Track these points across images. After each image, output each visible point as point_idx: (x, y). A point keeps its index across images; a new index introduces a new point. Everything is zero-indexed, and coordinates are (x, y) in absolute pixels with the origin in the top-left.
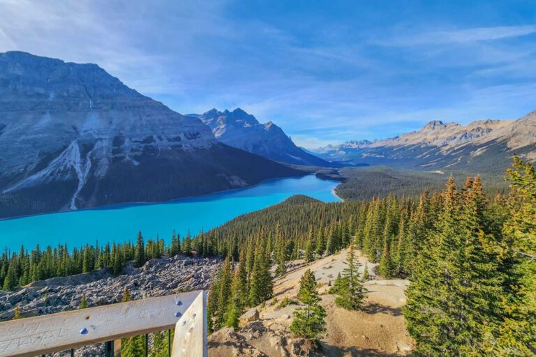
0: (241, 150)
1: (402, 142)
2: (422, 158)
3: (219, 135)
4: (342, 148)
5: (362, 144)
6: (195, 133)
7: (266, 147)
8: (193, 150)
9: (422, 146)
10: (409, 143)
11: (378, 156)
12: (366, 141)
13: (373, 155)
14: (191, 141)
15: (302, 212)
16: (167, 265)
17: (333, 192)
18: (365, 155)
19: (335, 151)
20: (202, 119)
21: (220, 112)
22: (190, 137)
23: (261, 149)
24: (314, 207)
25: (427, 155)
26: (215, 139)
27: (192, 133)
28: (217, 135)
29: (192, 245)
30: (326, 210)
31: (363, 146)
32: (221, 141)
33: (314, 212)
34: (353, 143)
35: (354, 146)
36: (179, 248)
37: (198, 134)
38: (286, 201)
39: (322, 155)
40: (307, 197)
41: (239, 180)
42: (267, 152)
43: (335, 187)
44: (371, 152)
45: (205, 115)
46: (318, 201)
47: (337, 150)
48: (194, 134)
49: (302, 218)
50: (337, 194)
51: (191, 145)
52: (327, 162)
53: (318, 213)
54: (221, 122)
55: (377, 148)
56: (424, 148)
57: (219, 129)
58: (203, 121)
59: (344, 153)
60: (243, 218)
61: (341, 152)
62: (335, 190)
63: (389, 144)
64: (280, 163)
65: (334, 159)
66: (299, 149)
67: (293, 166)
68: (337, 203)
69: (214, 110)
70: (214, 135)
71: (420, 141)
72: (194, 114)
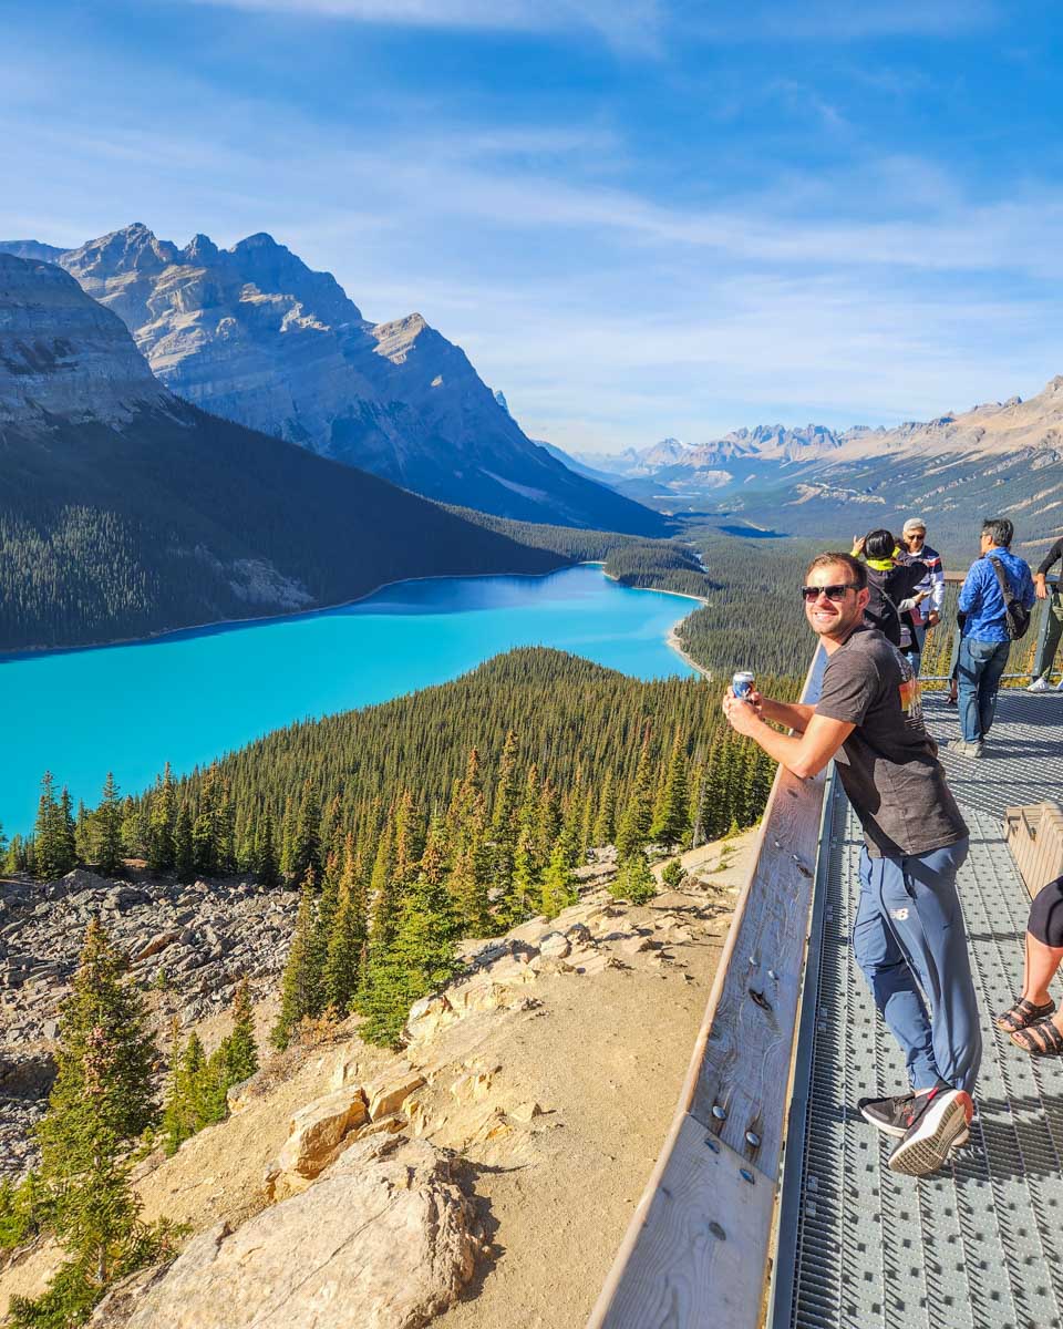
0: (276, 444)
1: (961, 443)
2: (1029, 511)
3: (172, 361)
4: (719, 457)
5: (804, 442)
6: (47, 340)
7: (393, 434)
8: (42, 426)
9: (1038, 464)
10: (990, 447)
11: (863, 499)
12: (819, 430)
13: (841, 494)
14: (25, 379)
15: (552, 718)
16: (40, 909)
17: (673, 643)
18: (812, 492)
19: (690, 470)
20: (75, 272)
21: (167, 246)
22: (20, 360)
23: (373, 441)
24: (599, 698)
25: (1047, 500)
26: (152, 382)
27: (29, 343)
28: (162, 361)
29: (128, 832)
30: (647, 711)
31: (806, 454)
32: (178, 392)
33: (598, 717)
34: (768, 437)
35: (771, 451)
36: (72, 848)
37: (62, 347)
38: (482, 672)
39: (637, 481)
40: (568, 659)
41: (274, 580)
42: (401, 460)
43: (679, 623)
44: (835, 482)
45: (90, 252)
46: (610, 674)
47: (697, 463)
48: (40, 349)
49: (549, 739)
50: (686, 648)
51: (29, 402)
52: (656, 514)
53: (617, 721)
54: (177, 299)
55: (862, 462)
56: (1042, 471)
57: (165, 330)
58: (87, 285)
59: (727, 476)
60: (300, 739)
61: (715, 474)
62: (680, 632)
63: (908, 447)
64: (455, 509)
65: (686, 503)
66: (542, 451)
67: (508, 526)
68: (690, 681)
69: (141, 232)
70: (145, 362)
71: (1032, 439)
72: (33, 245)
